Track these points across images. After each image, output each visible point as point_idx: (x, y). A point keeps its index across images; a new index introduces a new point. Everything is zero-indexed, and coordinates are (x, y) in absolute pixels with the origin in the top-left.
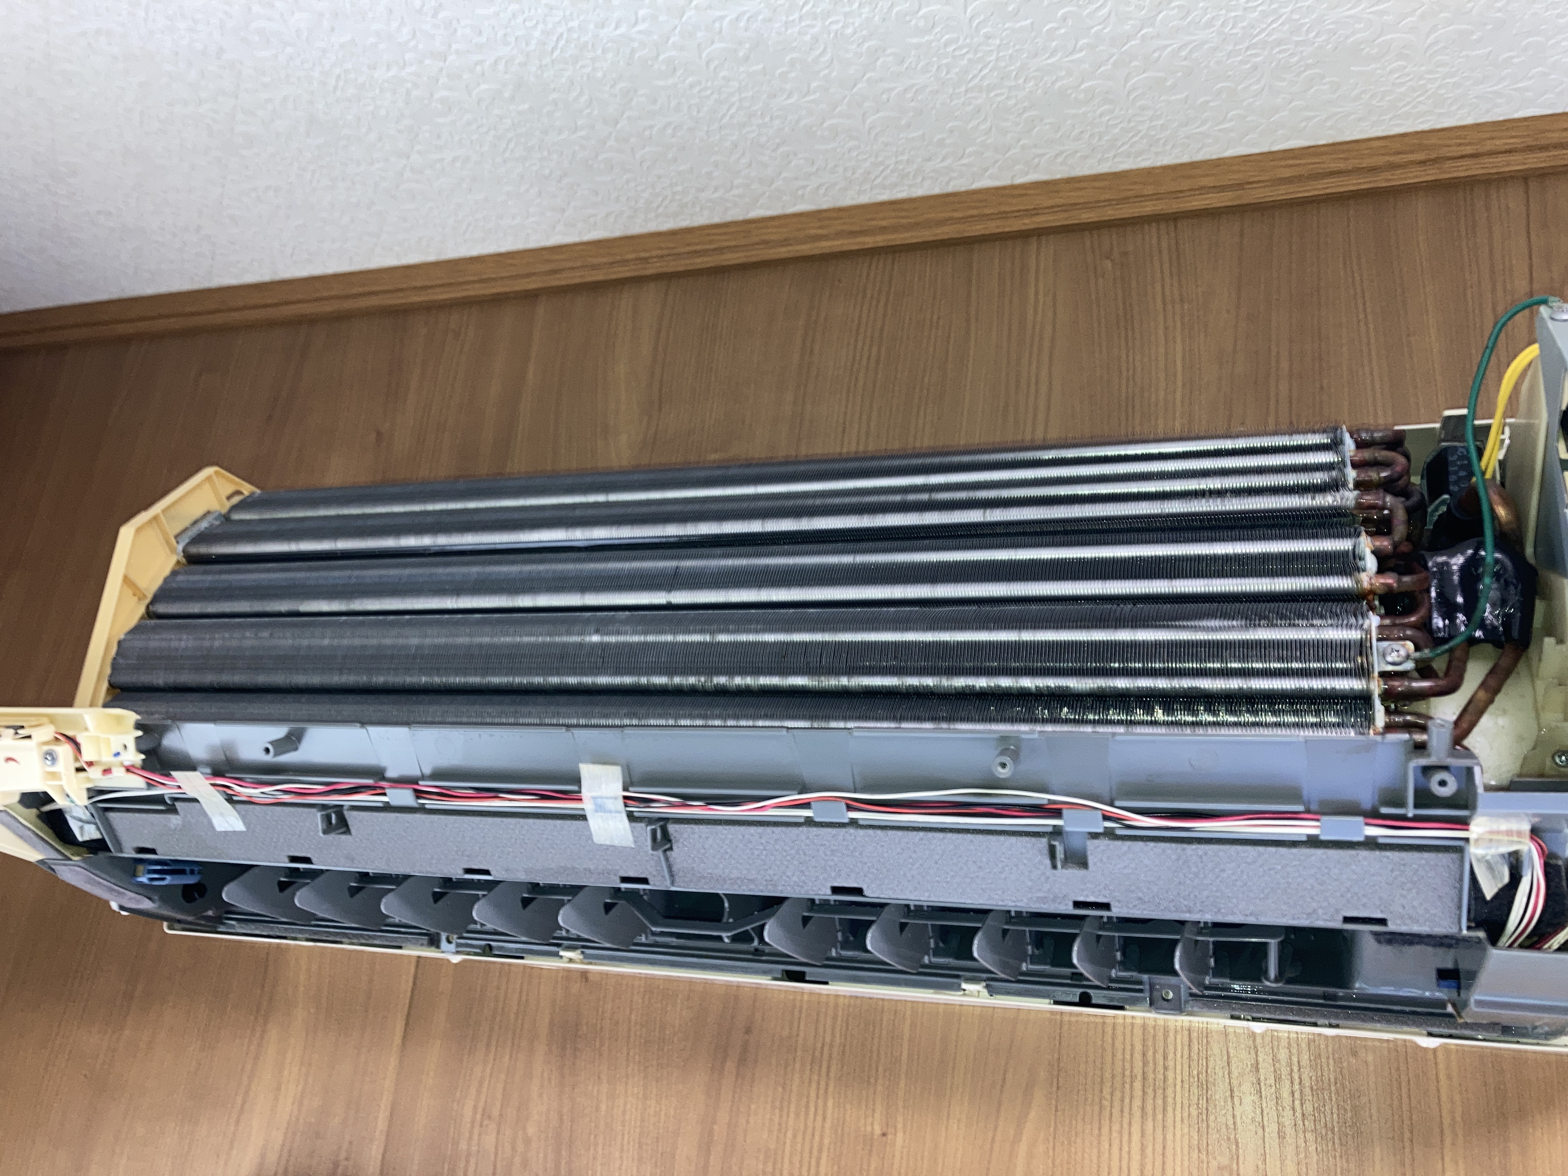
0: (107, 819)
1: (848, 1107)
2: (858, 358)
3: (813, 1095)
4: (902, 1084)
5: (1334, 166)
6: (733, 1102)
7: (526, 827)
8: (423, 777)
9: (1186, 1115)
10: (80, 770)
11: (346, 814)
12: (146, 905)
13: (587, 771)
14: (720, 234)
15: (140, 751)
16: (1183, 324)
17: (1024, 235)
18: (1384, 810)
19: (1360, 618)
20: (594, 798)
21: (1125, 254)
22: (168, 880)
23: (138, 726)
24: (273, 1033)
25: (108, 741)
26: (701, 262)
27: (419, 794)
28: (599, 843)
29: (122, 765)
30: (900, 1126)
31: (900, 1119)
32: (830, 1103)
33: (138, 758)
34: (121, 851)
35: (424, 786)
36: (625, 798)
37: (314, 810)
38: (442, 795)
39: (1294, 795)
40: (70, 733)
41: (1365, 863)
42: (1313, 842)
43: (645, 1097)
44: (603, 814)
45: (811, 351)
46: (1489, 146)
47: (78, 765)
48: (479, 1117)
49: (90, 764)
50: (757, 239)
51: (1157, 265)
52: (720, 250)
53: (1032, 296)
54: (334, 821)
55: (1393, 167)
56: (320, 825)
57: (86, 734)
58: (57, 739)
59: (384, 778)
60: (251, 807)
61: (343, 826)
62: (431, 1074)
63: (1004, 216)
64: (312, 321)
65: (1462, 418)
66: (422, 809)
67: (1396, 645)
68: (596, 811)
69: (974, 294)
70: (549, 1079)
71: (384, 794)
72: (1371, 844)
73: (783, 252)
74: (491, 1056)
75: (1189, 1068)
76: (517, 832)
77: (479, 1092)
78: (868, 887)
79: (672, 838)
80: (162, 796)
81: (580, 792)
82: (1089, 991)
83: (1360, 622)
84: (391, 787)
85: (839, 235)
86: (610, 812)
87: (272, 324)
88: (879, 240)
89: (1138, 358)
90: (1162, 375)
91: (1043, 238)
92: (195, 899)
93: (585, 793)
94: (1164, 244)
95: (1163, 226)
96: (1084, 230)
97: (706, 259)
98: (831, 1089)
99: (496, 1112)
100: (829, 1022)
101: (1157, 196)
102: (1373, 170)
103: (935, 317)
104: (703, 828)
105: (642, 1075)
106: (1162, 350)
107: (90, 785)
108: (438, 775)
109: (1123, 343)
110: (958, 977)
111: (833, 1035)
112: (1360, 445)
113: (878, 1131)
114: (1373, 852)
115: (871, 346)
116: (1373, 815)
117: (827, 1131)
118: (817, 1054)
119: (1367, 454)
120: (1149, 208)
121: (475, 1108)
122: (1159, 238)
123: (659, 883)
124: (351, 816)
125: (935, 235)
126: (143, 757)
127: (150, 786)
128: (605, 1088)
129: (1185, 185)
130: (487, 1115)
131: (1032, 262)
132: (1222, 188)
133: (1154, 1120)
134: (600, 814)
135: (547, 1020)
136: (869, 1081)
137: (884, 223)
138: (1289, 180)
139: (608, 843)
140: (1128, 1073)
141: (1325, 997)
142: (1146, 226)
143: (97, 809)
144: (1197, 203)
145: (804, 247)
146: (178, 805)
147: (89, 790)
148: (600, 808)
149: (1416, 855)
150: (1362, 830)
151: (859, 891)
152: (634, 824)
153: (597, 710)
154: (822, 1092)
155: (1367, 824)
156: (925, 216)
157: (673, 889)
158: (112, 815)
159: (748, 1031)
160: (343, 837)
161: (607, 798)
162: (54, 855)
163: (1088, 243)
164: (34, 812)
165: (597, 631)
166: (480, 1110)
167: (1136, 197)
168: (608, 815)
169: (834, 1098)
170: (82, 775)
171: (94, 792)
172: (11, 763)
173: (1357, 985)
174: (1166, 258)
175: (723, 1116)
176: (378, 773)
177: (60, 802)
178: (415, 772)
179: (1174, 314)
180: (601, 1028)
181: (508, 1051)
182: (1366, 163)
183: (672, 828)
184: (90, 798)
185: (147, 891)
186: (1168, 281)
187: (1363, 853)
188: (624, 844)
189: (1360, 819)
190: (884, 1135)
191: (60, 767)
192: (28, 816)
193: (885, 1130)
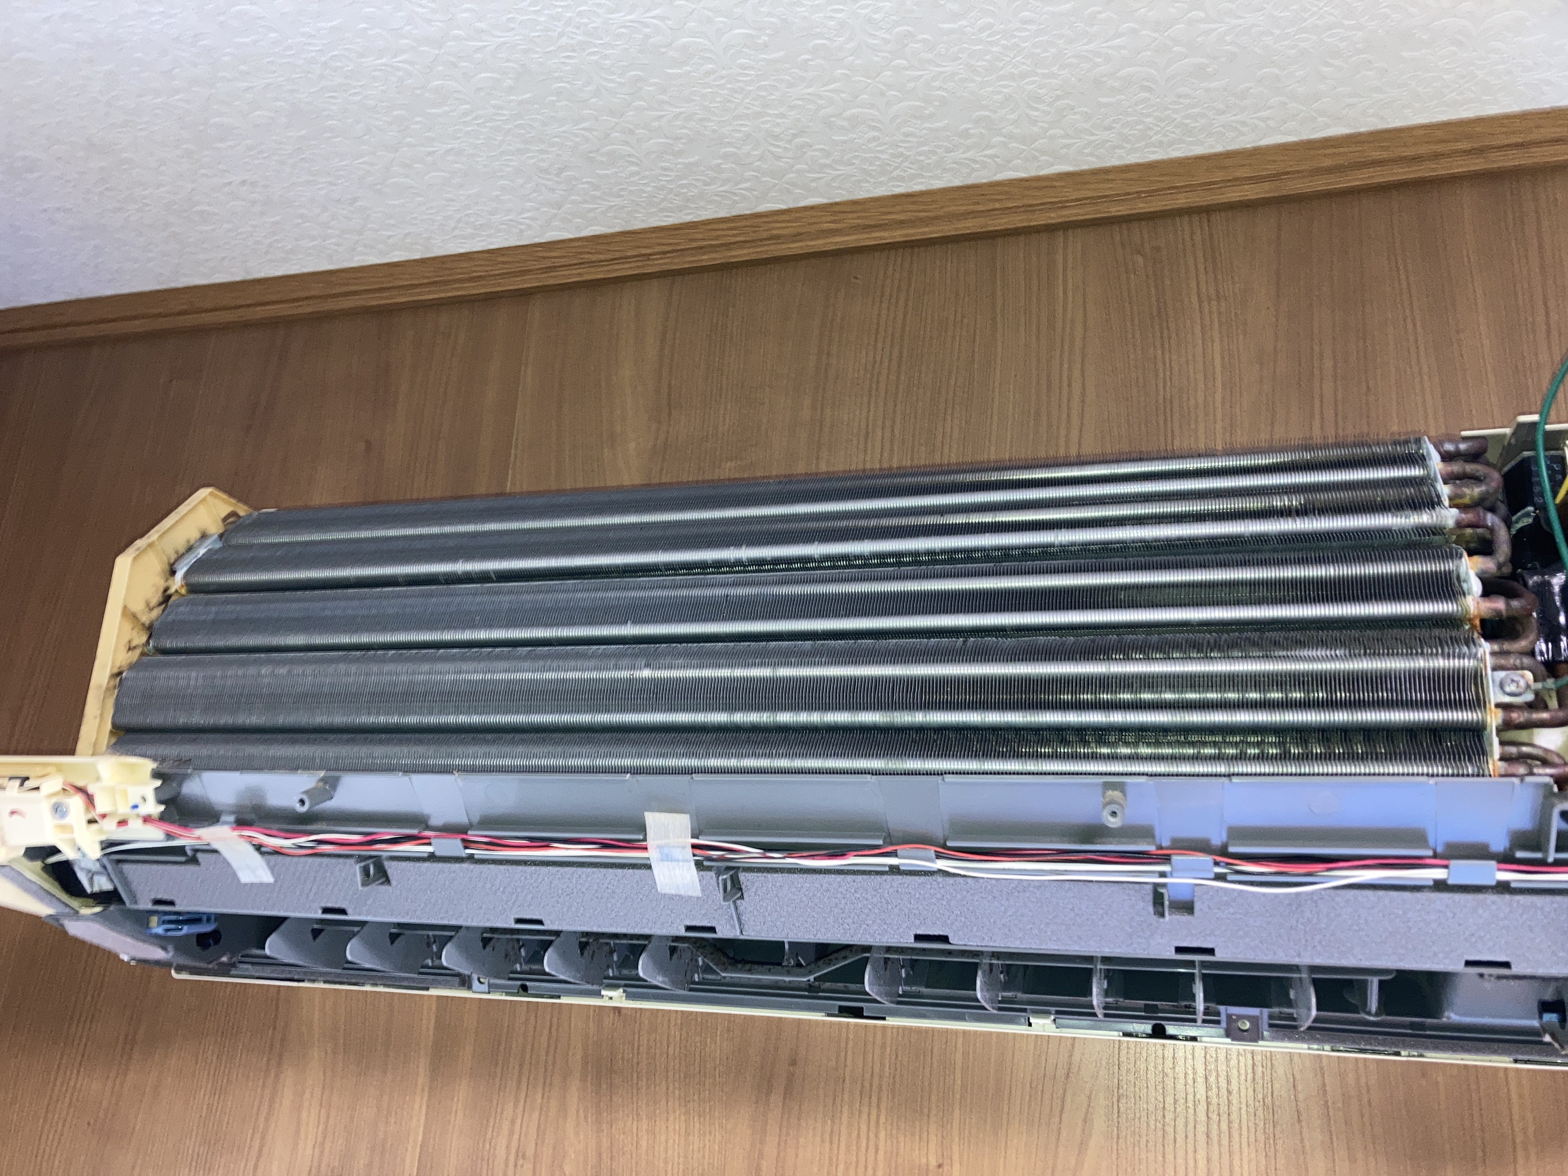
0: (121, 872)
1: (901, 1139)
2: (878, 359)
3: (864, 1127)
4: (957, 1112)
5: (1377, 155)
6: (780, 1136)
7: (584, 876)
8: (471, 826)
9: (1252, 1139)
10: (91, 822)
11: (387, 864)
12: (158, 954)
13: (652, 819)
14: (728, 229)
15: (160, 802)
16: (1220, 322)
17: (1050, 229)
18: (1520, 854)
19: (1472, 646)
20: (660, 847)
21: (1158, 249)
22: (186, 930)
23: (156, 775)
24: (289, 1076)
25: (125, 793)
26: (706, 259)
27: (467, 844)
28: (663, 892)
29: (138, 816)
30: (956, 1158)
31: (955, 1148)
32: (882, 1135)
33: (157, 809)
34: (136, 902)
35: (472, 835)
36: (694, 846)
37: (351, 861)
38: (493, 844)
39: (1418, 837)
40: (80, 784)
41: (1494, 907)
42: (1440, 886)
43: (687, 1134)
44: (670, 863)
45: (828, 354)
46: (1536, 136)
47: (90, 816)
48: (512, 1157)
49: (104, 816)
50: (765, 235)
51: (1191, 262)
52: (728, 246)
53: (1061, 295)
54: (372, 871)
55: (1437, 156)
56: (359, 878)
57: (98, 784)
58: (64, 789)
59: (428, 828)
60: (281, 858)
61: (383, 876)
62: (460, 1113)
63: (1029, 208)
64: (289, 322)
65: (1533, 425)
66: (471, 858)
67: (1515, 675)
68: (662, 860)
69: (999, 293)
70: (586, 1117)
71: (430, 844)
72: (1503, 888)
73: (796, 248)
74: (523, 1096)
75: (1254, 1091)
76: (574, 881)
77: (511, 1133)
78: (954, 936)
79: (743, 887)
80: (183, 848)
81: (645, 840)
82: (1163, 1022)
83: (1474, 650)
84: (436, 837)
85: (855, 229)
86: (678, 861)
87: (246, 325)
88: (898, 235)
89: (1174, 357)
90: (1200, 377)
91: (1070, 232)
92: (209, 946)
93: (650, 843)
94: (1198, 238)
95: (1195, 219)
96: (1113, 223)
97: (714, 255)
98: (882, 1119)
99: (530, 1152)
100: (878, 1051)
101: (1190, 188)
102: (1417, 159)
103: (959, 315)
104: (778, 877)
105: (683, 1110)
106: (1199, 349)
107: (104, 837)
108: (487, 822)
109: (1158, 344)
110: (1025, 1010)
111: (882, 1065)
112: (1447, 457)
113: (933, 1162)
114: (1501, 896)
115: (892, 346)
116: (1506, 859)
117: (881, 1165)
118: (867, 1085)
119: (1456, 467)
120: (1182, 201)
121: (508, 1147)
122: (1192, 234)
123: (726, 931)
124: (392, 868)
125: (957, 229)
126: (162, 808)
127: (169, 836)
128: (644, 1125)
129: (1219, 176)
130: (521, 1154)
131: (1060, 258)
132: (1257, 180)
133: (1220, 1145)
134: (666, 863)
135: (579, 1057)
136: (922, 1111)
137: (902, 217)
138: (1329, 171)
139: (673, 892)
140: (1190, 1097)
141: (1412, 1026)
142: (1178, 219)
143: (111, 861)
144: (1233, 195)
145: (820, 242)
146: (200, 856)
147: (102, 842)
148: (666, 858)
149: (1548, 899)
150: (1494, 876)
151: (944, 939)
152: (701, 873)
153: (652, 750)
154: (873, 1124)
155: (1499, 870)
156: (946, 210)
157: (742, 937)
158: (126, 867)
159: (793, 1063)
160: (384, 888)
161: (674, 847)
162: (62, 909)
163: (1117, 238)
164: (38, 864)
165: (648, 666)
166: (513, 1151)
167: (1169, 189)
168: (674, 864)
169: (886, 1130)
170: (94, 826)
171: (107, 845)
172: (15, 817)
173: (1446, 1014)
174: (1200, 254)
175: (770, 1150)
176: (419, 821)
177: (68, 853)
178: (463, 819)
179: (1210, 313)
180: (638, 1063)
181: (540, 1090)
182: (1408, 152)
183: (743, 877)
184: (103, 849)
185: (162, 941)
186: (1202, 277)
187: (1491, 898)
188: (690, 893)
189: (1493, 863)
190: (940, 1166)
191: (70, 819)
192: (33, 871)
193: (941, 1161)
